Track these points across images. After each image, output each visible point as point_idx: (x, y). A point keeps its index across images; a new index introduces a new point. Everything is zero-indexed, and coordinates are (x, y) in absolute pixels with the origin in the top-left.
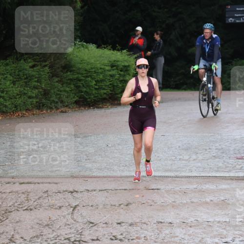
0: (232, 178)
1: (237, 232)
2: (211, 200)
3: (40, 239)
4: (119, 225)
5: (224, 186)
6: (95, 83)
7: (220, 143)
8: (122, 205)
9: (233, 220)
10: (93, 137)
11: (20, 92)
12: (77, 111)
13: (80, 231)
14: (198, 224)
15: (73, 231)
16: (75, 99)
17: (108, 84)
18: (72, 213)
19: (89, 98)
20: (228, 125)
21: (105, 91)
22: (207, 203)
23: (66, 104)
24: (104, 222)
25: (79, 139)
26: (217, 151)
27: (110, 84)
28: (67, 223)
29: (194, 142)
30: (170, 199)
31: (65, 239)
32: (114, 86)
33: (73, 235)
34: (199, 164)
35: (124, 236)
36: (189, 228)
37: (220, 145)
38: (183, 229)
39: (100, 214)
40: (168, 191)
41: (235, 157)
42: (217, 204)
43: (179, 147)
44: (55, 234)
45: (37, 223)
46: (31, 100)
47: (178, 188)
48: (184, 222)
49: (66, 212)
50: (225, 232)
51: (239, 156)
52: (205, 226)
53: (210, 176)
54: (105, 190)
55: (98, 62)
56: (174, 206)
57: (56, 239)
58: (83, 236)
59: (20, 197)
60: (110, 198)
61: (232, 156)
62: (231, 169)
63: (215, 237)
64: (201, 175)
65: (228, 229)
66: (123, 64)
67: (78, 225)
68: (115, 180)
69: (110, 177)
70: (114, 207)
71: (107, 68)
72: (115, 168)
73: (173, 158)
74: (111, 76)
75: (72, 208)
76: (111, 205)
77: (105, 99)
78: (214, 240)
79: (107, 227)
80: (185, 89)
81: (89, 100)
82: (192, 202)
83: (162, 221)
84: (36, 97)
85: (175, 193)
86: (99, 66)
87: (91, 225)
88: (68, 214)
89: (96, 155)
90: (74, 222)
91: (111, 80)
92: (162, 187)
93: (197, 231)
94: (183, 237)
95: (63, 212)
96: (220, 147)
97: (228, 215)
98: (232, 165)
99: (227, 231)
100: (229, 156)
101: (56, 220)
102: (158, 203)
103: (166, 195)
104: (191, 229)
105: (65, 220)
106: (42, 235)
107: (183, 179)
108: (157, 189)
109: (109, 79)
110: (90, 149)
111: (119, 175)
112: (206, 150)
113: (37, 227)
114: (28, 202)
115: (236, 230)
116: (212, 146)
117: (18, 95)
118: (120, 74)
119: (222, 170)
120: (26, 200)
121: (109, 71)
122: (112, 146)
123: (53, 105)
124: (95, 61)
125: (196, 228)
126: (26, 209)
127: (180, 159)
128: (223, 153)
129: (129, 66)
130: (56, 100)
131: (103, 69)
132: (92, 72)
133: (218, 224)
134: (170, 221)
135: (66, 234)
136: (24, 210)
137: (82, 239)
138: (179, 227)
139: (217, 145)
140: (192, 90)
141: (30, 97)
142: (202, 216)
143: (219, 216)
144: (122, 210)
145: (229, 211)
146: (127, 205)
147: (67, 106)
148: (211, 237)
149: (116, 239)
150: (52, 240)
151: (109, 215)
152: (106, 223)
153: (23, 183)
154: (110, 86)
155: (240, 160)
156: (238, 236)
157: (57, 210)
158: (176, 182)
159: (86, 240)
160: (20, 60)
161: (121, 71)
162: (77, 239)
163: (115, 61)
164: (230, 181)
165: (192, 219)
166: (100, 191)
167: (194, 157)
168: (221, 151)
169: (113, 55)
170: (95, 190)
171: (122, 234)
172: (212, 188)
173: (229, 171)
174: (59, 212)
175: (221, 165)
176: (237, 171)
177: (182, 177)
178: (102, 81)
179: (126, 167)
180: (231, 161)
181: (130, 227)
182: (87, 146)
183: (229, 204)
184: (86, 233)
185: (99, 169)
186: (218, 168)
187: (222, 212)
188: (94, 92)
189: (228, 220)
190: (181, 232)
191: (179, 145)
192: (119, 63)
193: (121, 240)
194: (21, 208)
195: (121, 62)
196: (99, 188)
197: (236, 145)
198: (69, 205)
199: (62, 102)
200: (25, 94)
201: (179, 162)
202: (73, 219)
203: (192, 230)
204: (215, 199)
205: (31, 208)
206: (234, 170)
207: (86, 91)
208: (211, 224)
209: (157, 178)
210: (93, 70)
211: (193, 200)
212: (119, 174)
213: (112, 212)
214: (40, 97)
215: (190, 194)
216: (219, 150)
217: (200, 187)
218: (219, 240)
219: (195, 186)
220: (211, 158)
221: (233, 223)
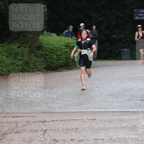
2: (127, 126)
4: (72, 141)
5: (134, 117)
6: (56, 56)
8: (73, 129)
9: (140, 137)
10: (55, 89)
11: (12, 62)
12: (46, 73)
14: (119, 140)
16: (44, 66)
17: (64, 57)
18: (44, 134)
19: (53, 66)
20: (136, 80)
21: (62, 61)
22: (124, 127)
23: (39, 69)
25: (47, 90)
26: (130, 96)
27: (65, 57)
28: (41, 140)
29: (116, 91)
30: (102, 125)
32: (67, 58)
34: (119, 104)
36: (114, 142)
38: (110, 143)
39: (60, 134)
40: (100, 121)
41: (141, 100)
42: (130, 128)
43: (107, 94)
45: (23, 141)
46: (18, 67)
47: (107, 119)
48: (110, 139)
49: (39, 133)
51: (143, 99)
52: (123, 141)
53: (126, 111)
54: (63, 120)
55: (58, 44)
56: (104, 129)
59: (12, 125)
60: (66, 125)
61: (139, 99)
64: (120, 111)
65: (137, 143)
66: (73, 45)
67: (47, 141)
68: (69, 114)
69: (66, 112)
70: (68, 130)
71: (63, 47)
72: (69, 107)
73: (104, 101)
74: (66, 52)
75: (43, 132)
76: (67, 129)
77: (62, 66)
79: (64, 142)
80: (110, 60)
81: (53, 67)
82: (115, 127)
83: (98, 138)
84: (21, 65)
85: (105, 121)
86: (58, 46)
87: (55, 141)
88: (41, 135)
89: (58, 99)
90: (45, 140)
91: (66, 54)
92: (97, 118)
95: (38, 134)
96: (131, 94)
97: (137, 134)
98: (139, 104)
100: (137, 99)
101: (34, 138)
102: (95, 128)
103: (99, 123)
105: (39, 139)
107: (109, 113)
108: (94, 119)
109: (65, 54)
110: (54, 96)
112: (123, 95)
114: (17, 128)
116: (127, 93)
117: (10, 64)
119: (133, 107)
120: (16, 127)
121: (65, 49)
122: (67, 94)
123: (31, 70)
124: (56, 43)
125: (118, 142)
126: (16, 132)
127: (108, 101)
128: (133, 97)
130: (33, 67)
131: (61, 48)
132: (54, 50)
133: (131, 140)
134: (102, 139)
136: (15, 133)
138: (108, 142)
139: (130, 92)
140: (114, 60)
141: (17, 66)
142: (121, 135)
143: (131, 135)
144: (73, 132)
145: (137, 132)
146: (76, 129)
147: (40, 70)
151: (66, 135)
152: (64, 140)
153: (14, 117)
154: (65, 58)
157: (35, 133)
158: (105, 115)
160: (11, 43)
163: (68, 43)
165: (115, 137)
166: (60, 121)
167: (116, 100)
168: (133, 96)
169: (67, 40)
170: (57, 121)
172: (127, 118)
173: (138, 108)
174: (35, 134)
175: (132, 104)
176: (142, 108)
177: (109, 112)
178: (60, 55)
179: (75, 107)
180: (138, 102)
181: (78, 142)
182: (52, 94)
183: (137, 128)
185: (59, 108)
186: (130, 106)
187: (133, 132)
188: (55, 62)
189: (137, 137)
191: (107, 92)
192: (70, 44)
194: (13, 131)
196: (59, 119)
197: (141, 92)
198: (42, 130)
199: (37, 68)
200: (14, 64)
201: (107, 103)
202: (44, 138)
204: (129, 125)
205: (19, 131)
206: (140, 107)
207: (51, 62)
208: (127, 140)
209: (94, 113)
210: (55, 49)
211: (115, 126)
212: (71, 110)
213: (67, 134)
214: (24, 65)
215: (114, 122)
217: (120, 118)
219: (117, 117)
220: (126, 100)
221: (140, 139)
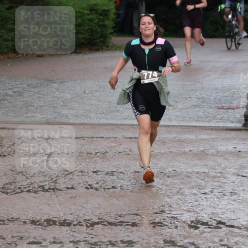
0: (212, 129)
1: (216, 184)
2: (190, 151)
3: (13, 186)
4: (95, 174)
5: (204, 137)
7: (200, 92)
8: (99, 154)
9: (212, 170)
10: (69, 83)
13: (55, 179)
14: (176, 174)
15: (47, 178)
17: (87, 28)
20: (209, 73)
21: (83, 36)
22: (185, 153)
24: (80, 171)
25: (56, 85)
26: (197, 100)
27: (89, 29)
28: (42, 170)
31: (39, 187)
32: (92, 31)
33: (47, 183)
34: (179, 113)
35: (99, 185)
36: (167, 178)
37: (200, 94)
38: (160, 179)
41: (216, 107)
42: (196, 155)
44: (29, 181)
45: (10, 170)
46: (6, 43)
48: (161, 172)
50: (203, 183)
51: (220, 105)
52: (183, 176)
53: (189, 126)
54: (82, 137)
56: (152, 155)
57: (29, 187)
58: (57, 185)
60: (86, 146)
61: (213, 105)
62: (211, 119)
63: (193, 188)
64: (180, 124)
65: (207, 180)
66: (102, 8)
67: (52, 173)
68: (91, 128)
69: (86, 124)
70: (90, 155)
71: (86, 12)
72: (93, 115)
74: (90, 20)
76: (88, 153)
77: (83, 44)
78: (191, 191)
79: (82, 175)
82: (171, 152)
83: (140, 171)
87: (66, 173)
89: (73, 102)
90: (49, 170)
91: (90, 24)
93: (175, 181)
94: (160, 187)
96: (201, 96)
97: (207, 165)
98: (213, 114)
99: (205, 182)
100: (209, 105)
104: (169, 179)
106: (16, 182)
107: (162, 128)
108: (135, 138)
109: (88, 24)
110: (67, 95)
111: (96, 123)
112: (186, 99)
113: (10, 173)
114: (1, 148)
115: (215, 182)
116: (193, 94)
118: (99, 19)
119: (202, 120)
121: (88, 15)
122: (89, 93)
125: (174, 178)
128: (203, 102)
129: (108, 11)
131: (82, 13)
133: (197, 175)
135: (40, 182)
137: (57, 187)
138: (157, 177)
139: (198, 94)
142: (180, 166)
143: (198, 167)
144: (98, 159)
145: (208, 162)
146: (104, 154)
148: (189, 188)
149: (91, 188)
150: (25, 188)
151: (85, 163)
152: (81, 171)
154: (89, 31)
155: (220, 110)
156: (217, 188)
159: (61, 189)
161: (100, 15)
162: (52, 187)
163: (94, 5)
164: (209, 132)
165: (170, 169)
166: (76, 138)
168: (202, 100)
171: (97, 183)
172: (192, 138)
173: (210, 121)
175: (201, 114)
176: (218, 121)
177: (161, 126)
179: (103, 115)
180: (211, 111)
181: (106, 176)
182: (64, 92)
183: (208, 155)
184: (61, 181)
185: (75, 116)
186: (198, 117)
187: (201, 162)
189: (207, 171)
190: (159, 182)
192: (98, 7)
193: (96, 189)
195: (101, 6)
197: (217, 94)
203: (169, 181)
204: (194, 149)
205: (5, 154)
206: (215, 119)
208: (189, 175)
211: (171, 150)
212: (96, 121)
213: (88, 161)
215: (169, 143)
216: (199, 98)
217: (179, 136)
218: (197, 191)
219: (174, 136)
220: (191, 107)
221: (212, 174)
